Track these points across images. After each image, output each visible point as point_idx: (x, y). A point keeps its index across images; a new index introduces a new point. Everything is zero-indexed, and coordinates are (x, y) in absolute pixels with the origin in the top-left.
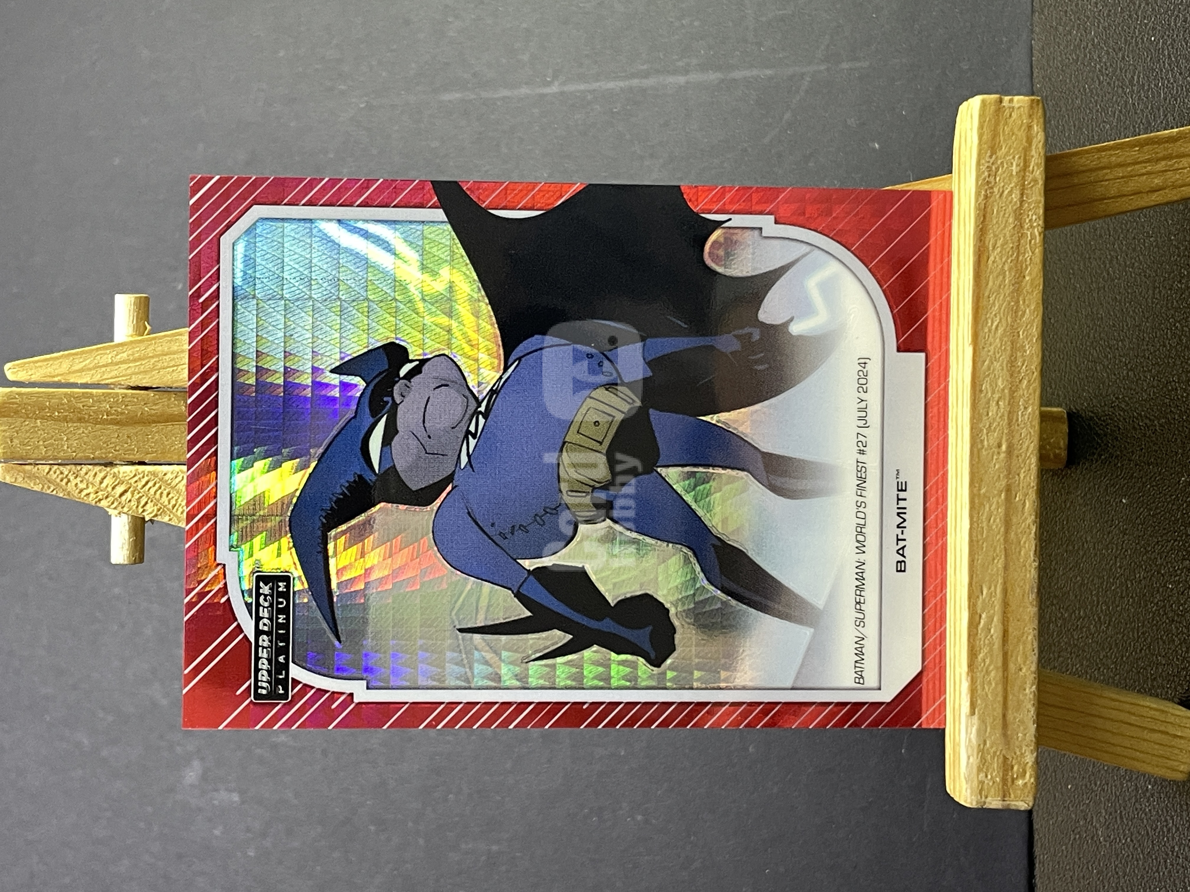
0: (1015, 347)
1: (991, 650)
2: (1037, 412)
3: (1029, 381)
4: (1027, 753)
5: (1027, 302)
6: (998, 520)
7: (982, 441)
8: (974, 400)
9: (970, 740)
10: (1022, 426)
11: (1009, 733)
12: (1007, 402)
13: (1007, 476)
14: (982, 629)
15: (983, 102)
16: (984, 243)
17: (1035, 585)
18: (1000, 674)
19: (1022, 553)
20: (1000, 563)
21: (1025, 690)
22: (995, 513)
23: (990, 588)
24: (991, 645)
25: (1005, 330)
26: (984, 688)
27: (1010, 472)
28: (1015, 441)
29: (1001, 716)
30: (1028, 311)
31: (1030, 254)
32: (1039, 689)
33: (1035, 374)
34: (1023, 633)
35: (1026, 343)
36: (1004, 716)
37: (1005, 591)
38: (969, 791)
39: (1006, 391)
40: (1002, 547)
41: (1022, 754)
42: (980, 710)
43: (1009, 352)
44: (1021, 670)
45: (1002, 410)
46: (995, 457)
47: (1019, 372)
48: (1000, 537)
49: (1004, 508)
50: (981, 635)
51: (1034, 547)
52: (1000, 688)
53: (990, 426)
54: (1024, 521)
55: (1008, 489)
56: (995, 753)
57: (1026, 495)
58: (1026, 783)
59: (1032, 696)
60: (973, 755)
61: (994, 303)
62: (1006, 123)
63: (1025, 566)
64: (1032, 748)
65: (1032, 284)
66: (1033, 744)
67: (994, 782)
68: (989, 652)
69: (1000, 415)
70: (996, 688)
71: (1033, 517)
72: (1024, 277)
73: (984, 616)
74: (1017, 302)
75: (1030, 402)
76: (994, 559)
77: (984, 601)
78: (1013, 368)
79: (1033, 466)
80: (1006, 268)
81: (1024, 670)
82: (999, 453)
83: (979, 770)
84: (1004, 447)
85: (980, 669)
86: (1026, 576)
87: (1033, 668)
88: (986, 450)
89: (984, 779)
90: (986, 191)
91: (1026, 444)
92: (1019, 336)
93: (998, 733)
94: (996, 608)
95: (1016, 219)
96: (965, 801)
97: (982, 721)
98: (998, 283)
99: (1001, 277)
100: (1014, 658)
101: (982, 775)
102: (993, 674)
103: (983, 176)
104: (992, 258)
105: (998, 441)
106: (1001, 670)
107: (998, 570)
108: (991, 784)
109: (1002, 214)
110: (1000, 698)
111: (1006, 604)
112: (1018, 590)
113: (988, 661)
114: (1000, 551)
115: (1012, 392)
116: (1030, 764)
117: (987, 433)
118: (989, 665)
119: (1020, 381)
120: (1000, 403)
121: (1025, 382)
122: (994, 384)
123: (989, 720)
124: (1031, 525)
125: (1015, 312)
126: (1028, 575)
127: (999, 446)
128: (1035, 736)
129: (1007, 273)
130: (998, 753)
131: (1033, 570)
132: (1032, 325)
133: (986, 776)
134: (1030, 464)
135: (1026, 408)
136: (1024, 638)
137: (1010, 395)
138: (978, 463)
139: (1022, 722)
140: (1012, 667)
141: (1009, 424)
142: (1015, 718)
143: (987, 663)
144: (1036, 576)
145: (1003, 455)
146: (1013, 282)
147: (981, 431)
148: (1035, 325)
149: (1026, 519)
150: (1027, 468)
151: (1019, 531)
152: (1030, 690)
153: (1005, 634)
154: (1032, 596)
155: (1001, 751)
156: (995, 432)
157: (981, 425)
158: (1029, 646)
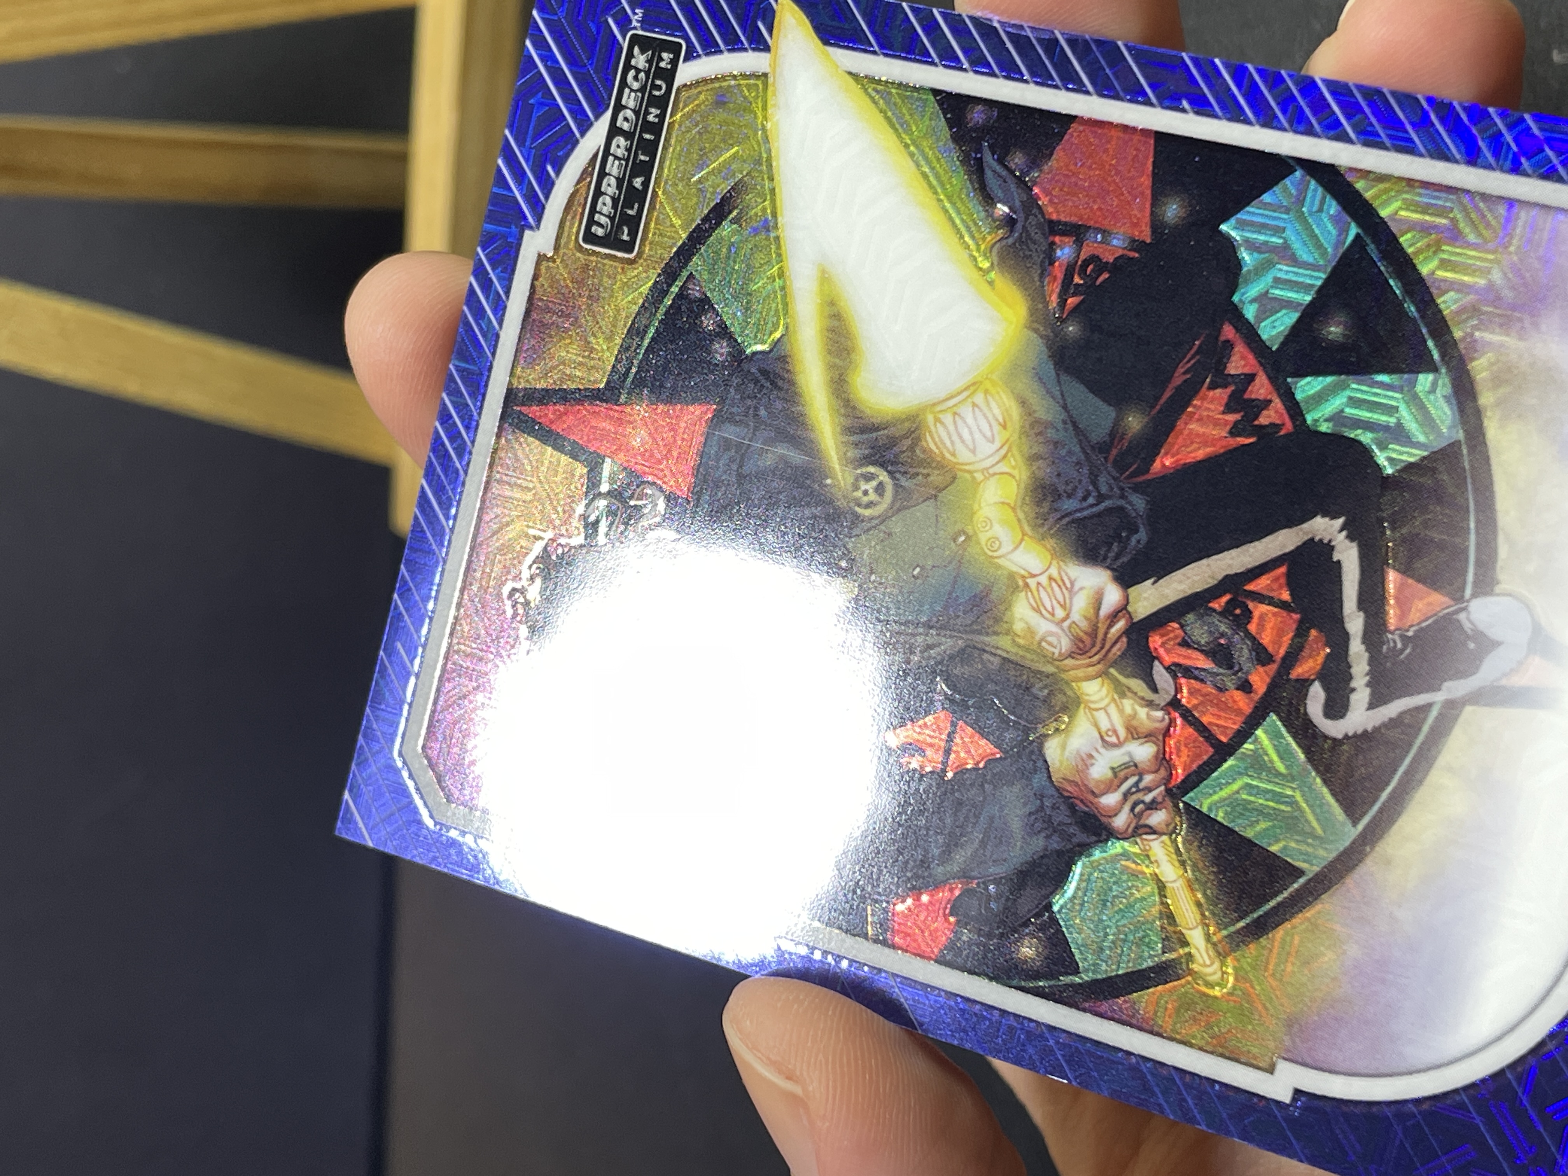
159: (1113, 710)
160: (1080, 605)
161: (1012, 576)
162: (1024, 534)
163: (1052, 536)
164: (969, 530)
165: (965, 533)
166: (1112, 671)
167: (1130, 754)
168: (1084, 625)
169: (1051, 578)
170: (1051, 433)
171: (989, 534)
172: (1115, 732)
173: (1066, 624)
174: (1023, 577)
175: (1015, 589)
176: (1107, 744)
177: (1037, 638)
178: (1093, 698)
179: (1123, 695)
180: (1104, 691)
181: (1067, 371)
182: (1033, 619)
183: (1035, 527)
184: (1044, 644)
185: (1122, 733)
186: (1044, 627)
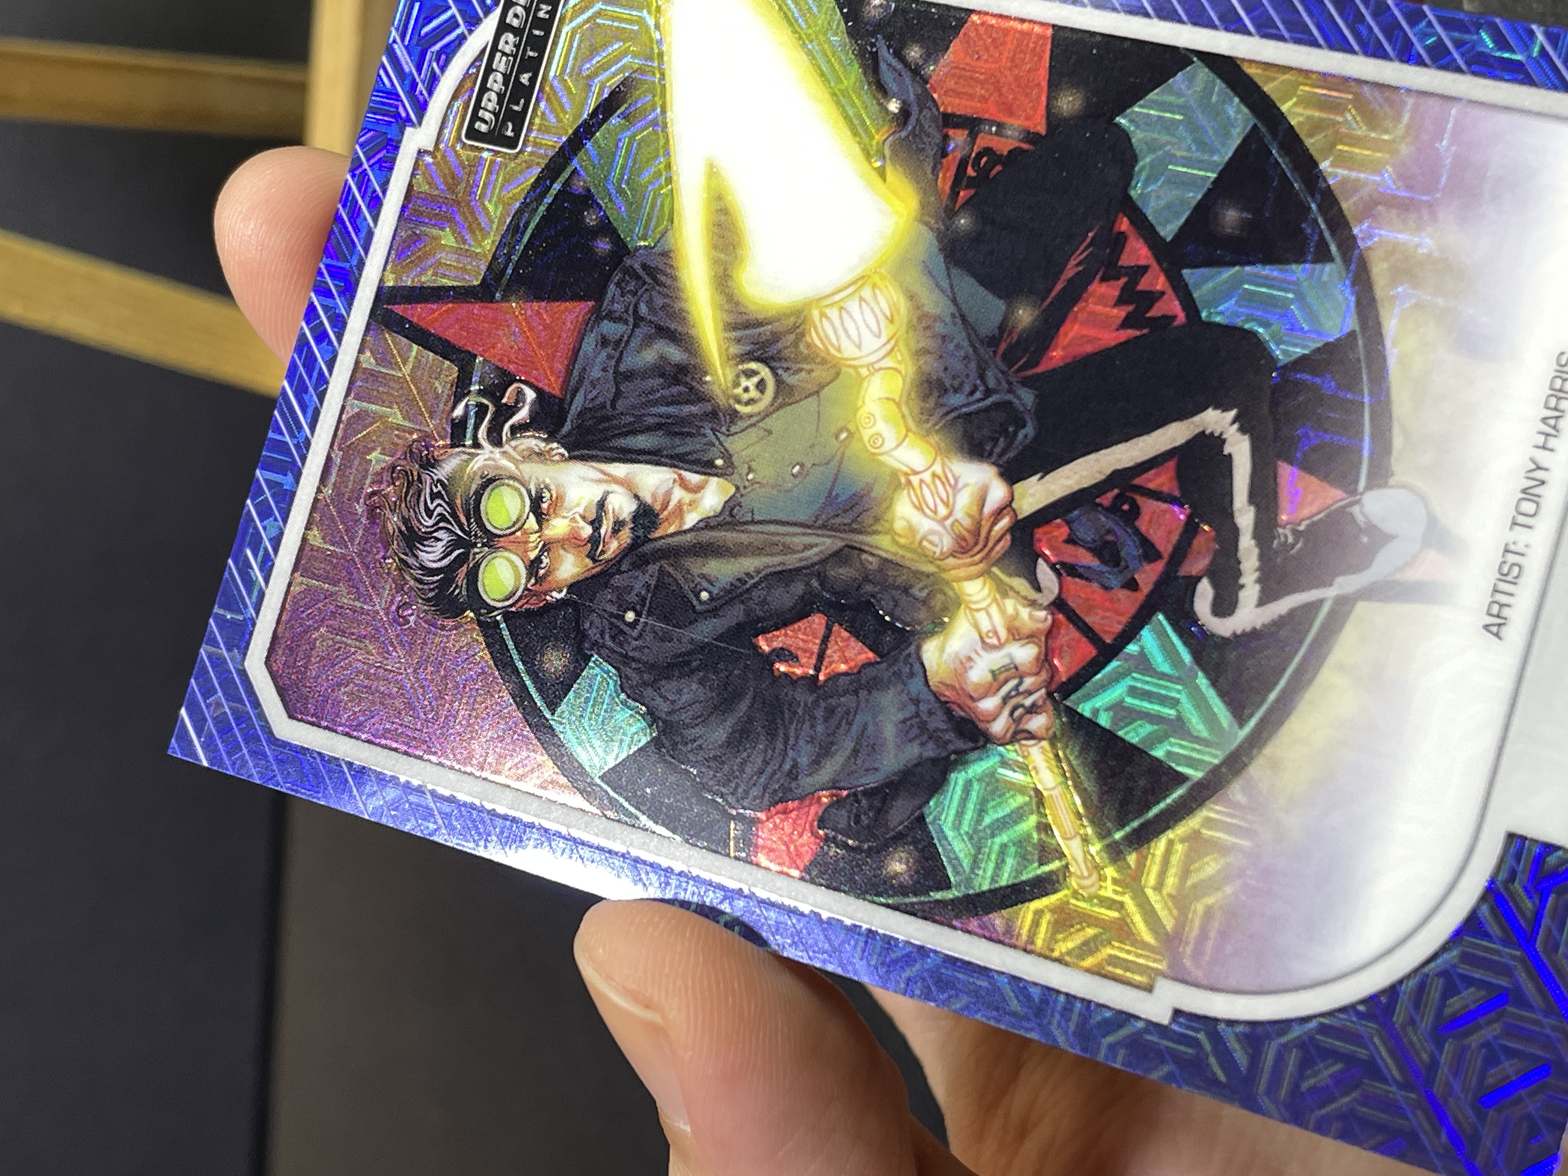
159: (994, 610)
160: (964, 501)
161: (895, 474)
162: (908, 430)
163: (937, 432)
164: (852, 428)
165: (848, 431)
166: (995, 570)
167: (1010, 656)
168: (967, 522)
169: (934, 475)
170: (939, 328)
171: (873, 430)
172: (996, 633)
173: (948, 523)
174: (906, 474)
175: (898, 486)
176: (987, 647)
177: (918, 537)
178: (974, 598)
179: (1005, 595)
180: (986, 591)
181: (958, 263)
182: (916, 517)
183: (919, 423)
184: (925, 543)
185: (1003, 634)
186: (925, 525)
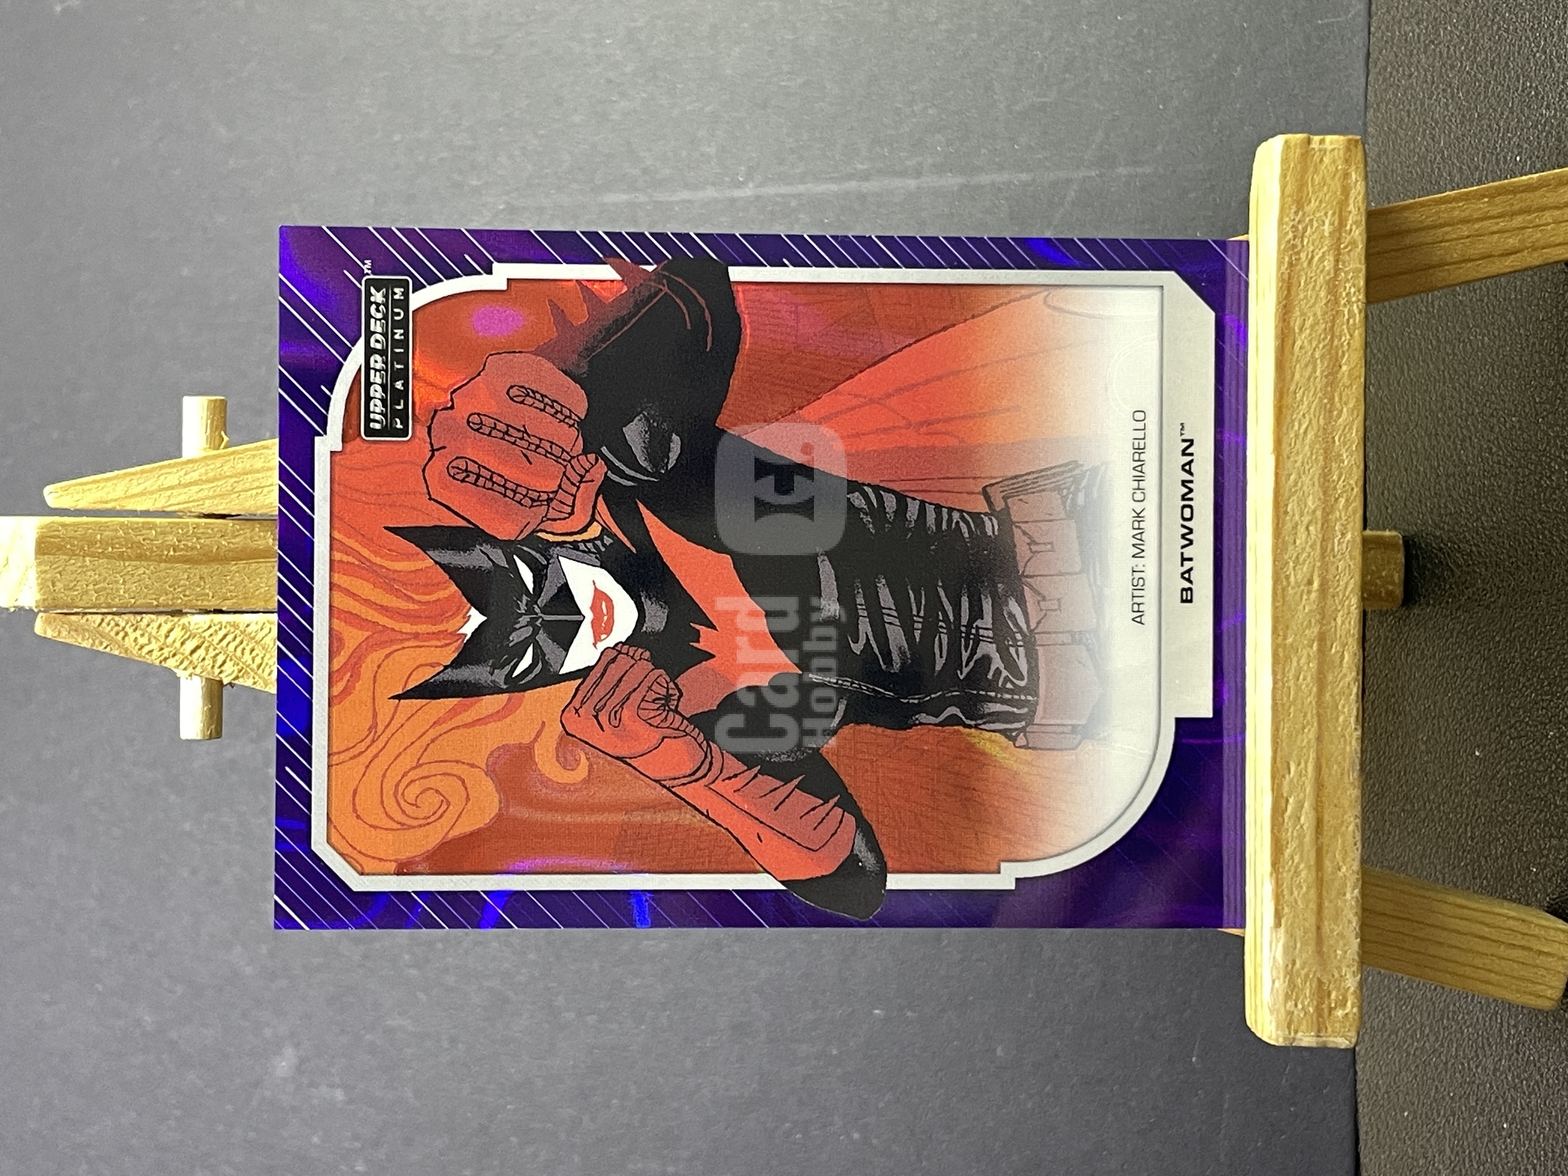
0: (1329, 455)
1: (1301, 844)
2: (1358, 540)
3: (1347, 500)
4: (1348, 976)
5: (1344, 399)
6: (1309, 679)
7: (1287, 577)
8: (1277, 524)
9: (1274, 958)
10: (1339, 557)
11: (1325, 949)
12: (1319, 525)
13: (1321, 622)
14: (1290, 818)
15: (1287, 144)
16: (1289, 322)
17: (1357, 761)
18: (1314, 873)
19: (1341, 719)
20: (1311, 733)
21: (1345, 894)
22: (1305, 668)
23: (1299, 764)
24: (1301, 837)
25: (1316, 435)
26: (1292, 893)
27: (1324, 615)
28: (1330, 577)
29: (1314, 928)
30: (1345, 410)
31: (1348, 337)
32: (1364, 894)
33: (1355, 490)
34: (1343, 822)
35: (1344, 450)
36: (1319, 928)
37: (1318, 768)
38: (1274, 1024)
39: (1319, 513)
40: (1314, 712)
41: (1342, 976)
42: (1287, 920)
43: (1321, 463)
44: (1339, 869)
45: (1313, 537)
46: (1305, 597)
47: (1335, 488)
48: (1312, 699)
49: (1316, 661)
50: (1288, 823)
51: (1355, 712)
52: (1313, 893)
53: (1297, 558)
54: (1342, 679)
55: (1322, 638)
56: (1307, 975)
57: (1344, 645)
58: (1347, 1014)
59: (1353, 903)
60: (1279, 978)
61: (1302, 400)
62: (1316, 171)
63: (1344, 736)
64: (1355, 968)
65: (1350, 375)
66: (1356, 964)
67: (1305, 1014)
68: (1298, 846)
69: (1309, 543)
70: (1307, 892)
71: (1354, 674)
72: (1340, 367)
73: (1291, 800)
74: (1331, 400)
75: (1349, 527)
76: (1304, 728)
77: (1291, 780)
78: (1327, 484)
79: (1353, 608)
80: (1317, 355)
81: (1344, 869)
82: (1309, 592)
83: (1287, 997)
84: (1316, 585)
85: (1286, 869)
86: (1345, 748)
87: (1356, 866)
88: (1293, 588)
89: (1292, 1009)
90: (1291, 258)
91: (1345, 581)
92: (1334, 442)
93: (1311, 949)
94: (1308, 790)
95: (1329, 293)
96: (1270, 1038)
97: (1290, 934)
98: (1307, 374)
99: (1310, 368)
100: (1330, 855)
101: (1291, 1004)
102: (1303, 874)
103: (1287, 239)
104: (1299, 343)
105: (1308, 576)
106: (1314, 869)
107: (1309, 742)
108: (1302, 1015)
109: (1311, 286)
110: (1313, 906)
111: (1319, 785)
112: (1335, 767)
113: (1297, 859)
114: (1312, 718)
115: (1326, 514)
116: (1352, 989)
117: (1294, 568)
118: (1298, 864)
119: (1336, 500)
120: (1311, 528)
121: (1342, 501)
122: (1302, 502)
123: (1299, 933)
124: (1352, 683)
125: (1329, 411)
126: (1348, 749)
127: (1310, 582)
128: (1358, 953)
129: (1319, 361)
130: (1311, 976)
131: (1354, 743)
132: (1351, 429)
133: (1296, 1005)
134: (1349, 606)
135: (1343, 534)
136: (1344, 829)
137: (1323, 517)
138: (1283, 604)
139: (1341, 936)
140: (1328, 865)
141: (1323, 555)
142: (1332, 931)
143: (1296, 861)
144: (1359, 749)
145: (1314, 595)
146: (1326, 373)
147: (1287, 563)
148: (1355, 427)
149: (1345, 675)
150: (1346, 611)
151: (1337, 691)
152: (1352, 894)
153: (1319, 824)
154: (1353, 777)
155: (1315, 972)
156: (1304, 564)
157: (1286, 557)
158: (1350, 840)
